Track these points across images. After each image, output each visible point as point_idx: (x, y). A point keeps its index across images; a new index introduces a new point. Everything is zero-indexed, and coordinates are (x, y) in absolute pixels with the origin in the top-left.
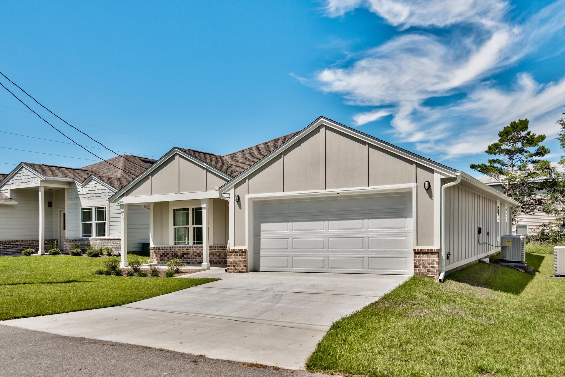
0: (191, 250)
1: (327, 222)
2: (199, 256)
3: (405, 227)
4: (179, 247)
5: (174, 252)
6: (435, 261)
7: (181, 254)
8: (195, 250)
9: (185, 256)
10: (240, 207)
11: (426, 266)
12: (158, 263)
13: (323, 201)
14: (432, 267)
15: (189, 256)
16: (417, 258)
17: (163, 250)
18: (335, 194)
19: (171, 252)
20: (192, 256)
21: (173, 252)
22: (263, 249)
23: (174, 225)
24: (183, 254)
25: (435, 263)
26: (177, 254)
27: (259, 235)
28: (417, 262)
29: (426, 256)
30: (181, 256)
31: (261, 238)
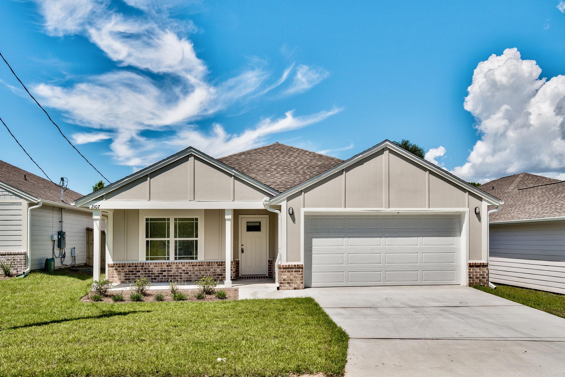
0: (174, 266)
1: (384, 238)
2: (185, 273)
3: (453, 245)
4: (156, 263)
5: (148, 269)
6: (485, 273)
7: (158, 271)
8: (180, 266)
9: (165, 273)
10: (294, 220)
11: (478, 277)
12: (123, 282)
13: (379, 219)
14: (483, 278)
15: (171, 273)
16: (472, 271)
17: (129, 266)
18: (395, 213)
19: (142, 269)
20: (175, 273)
21: (145, 269)
22: (314, 264)
23: (147, 237)
24: (161, 271)
25: (485, 274)
26: (152, 271)
27: (311, 250)
28: (472, 274)
29: (478, 269)
30: (159, 274)
31: (313, 253)
